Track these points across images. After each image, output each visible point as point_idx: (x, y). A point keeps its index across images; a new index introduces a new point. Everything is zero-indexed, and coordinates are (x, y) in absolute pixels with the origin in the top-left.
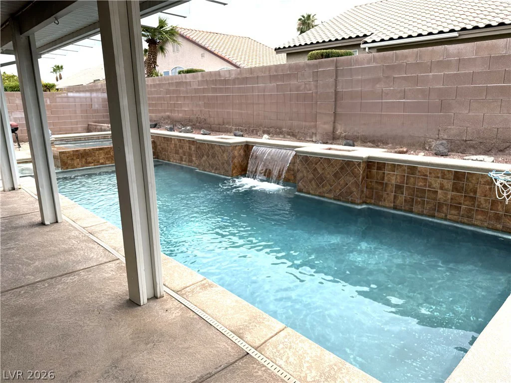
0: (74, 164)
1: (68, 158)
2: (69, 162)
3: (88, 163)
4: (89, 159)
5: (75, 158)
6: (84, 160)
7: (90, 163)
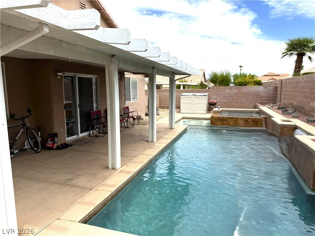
0: (217, 123)
1: (214, 120)
2: (214, 122)
3: (223, 124)
4: (225, 122)
5: (218, 120)
6: (222, 122)
7: (225, 124)
